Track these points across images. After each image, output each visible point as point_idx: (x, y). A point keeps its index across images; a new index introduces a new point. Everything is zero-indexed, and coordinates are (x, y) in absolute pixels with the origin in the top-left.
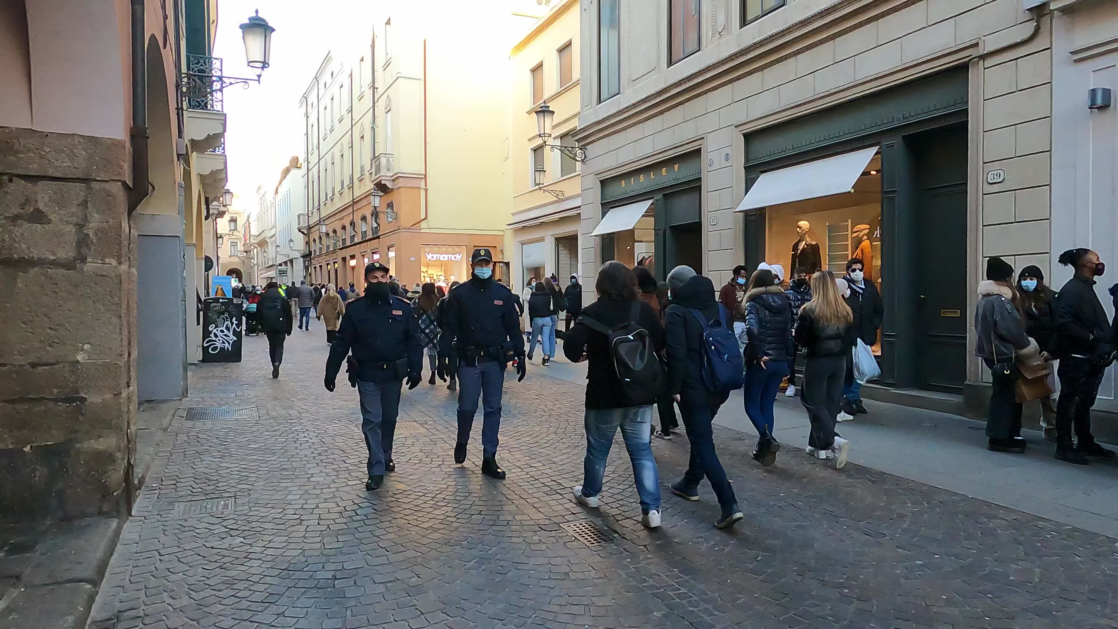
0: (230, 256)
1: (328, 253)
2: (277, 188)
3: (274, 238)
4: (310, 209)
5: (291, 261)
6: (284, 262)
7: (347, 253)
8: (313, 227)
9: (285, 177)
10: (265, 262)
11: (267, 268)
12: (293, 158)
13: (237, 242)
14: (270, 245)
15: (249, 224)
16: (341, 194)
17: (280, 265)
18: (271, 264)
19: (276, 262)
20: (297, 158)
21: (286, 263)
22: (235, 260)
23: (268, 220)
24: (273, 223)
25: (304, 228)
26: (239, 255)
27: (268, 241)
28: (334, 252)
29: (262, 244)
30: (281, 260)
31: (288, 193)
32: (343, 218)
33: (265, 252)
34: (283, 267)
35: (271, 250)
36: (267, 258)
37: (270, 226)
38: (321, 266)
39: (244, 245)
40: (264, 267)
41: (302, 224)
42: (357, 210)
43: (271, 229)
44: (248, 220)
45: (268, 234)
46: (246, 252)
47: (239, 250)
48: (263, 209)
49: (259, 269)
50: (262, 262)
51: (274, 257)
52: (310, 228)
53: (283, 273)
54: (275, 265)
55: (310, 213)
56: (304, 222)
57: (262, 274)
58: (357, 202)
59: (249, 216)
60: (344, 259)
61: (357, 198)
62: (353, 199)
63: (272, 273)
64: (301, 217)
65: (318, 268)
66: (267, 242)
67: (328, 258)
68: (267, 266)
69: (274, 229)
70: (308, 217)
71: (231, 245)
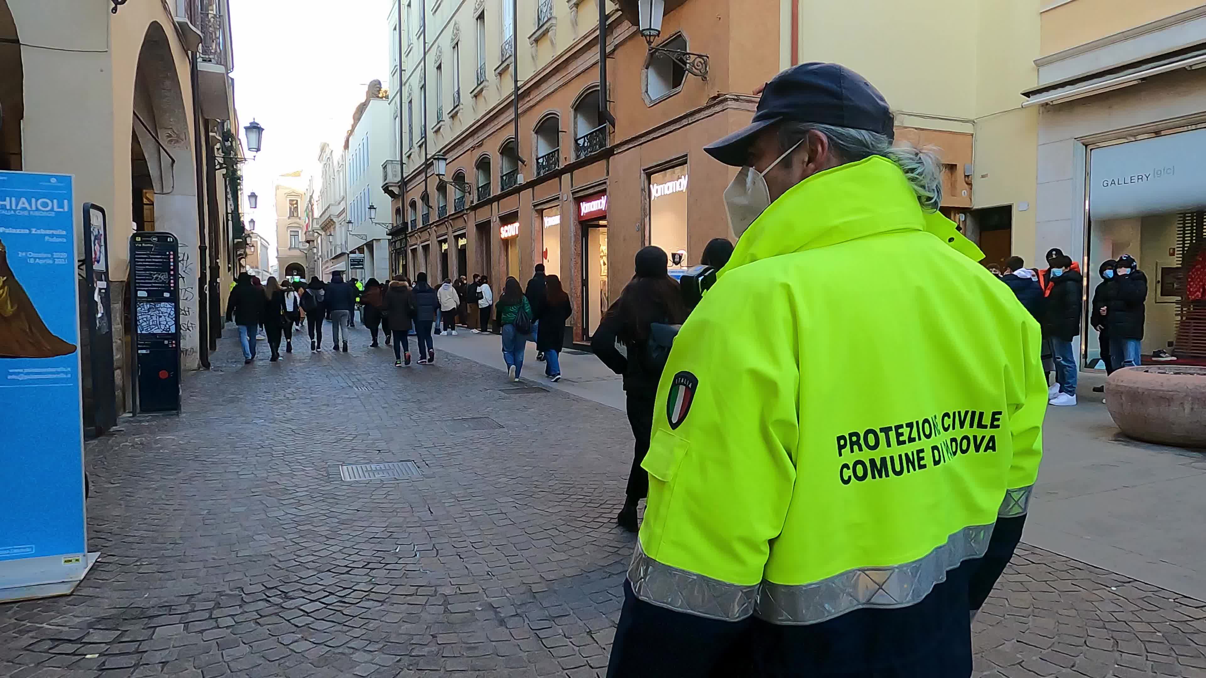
0: (290, 249)
1: (442, 221)
2: (347, 141)
3: (344, 215)
4: (406, 149)
5: (370, 246)
6: (358, 248)
7: (494, 212)
8: (410, 180)
9: (359, 119)
10: (331, 250)
11: (333, 259)
12: (374, 81)
13: (298, 231)
14: (337, 226)
15: (312, 206)
16: (453, 117)
17: (353, 252)
18: (339, 252)
19: (347, 249)
20: (380, 83)
21: (360, 250)
22: (297, 253)
23: (334, 191)
24: (342, 194)
25: (395, 185)
26: (301, 247)
27: (334, 220)
28: (459, 214)
29: (328, 225)
30: (354, 243)
31: (365, 141)
32: (480, 145)
33: (331, 235)
34: (357, 255)
35: (339, 233)
36: (333, 243)
37: (338, 199)
38: (426, 248)
39: (305, 233)
40: (330, 258)
41: (391, 179)
42: (525, 112)
43: (339, 203)
44: (310, 201)
45: (335, 211)
46: (308, 242)
47: (300, 241)
48: (328, 177)
49: (324, 261)
50: (328, 252)
51: (344, 243)
52: (404, 183)
53: (357, 264)
54: (344, 253)
55: (404, 157)
56: (395, 176)
57: (327, 267)
58: (528, 92)
59: (311, 197)
60: (484, 229)
61: (524, 85)
62: (517, 89)
63: (341, 266)
64: (389, 167)
65: (420, 250)
66: (334, 222)
67: (442, 230)
68: (334, 256)
69: (343, 203)
70: (402, 164)
71: (291, 235)
